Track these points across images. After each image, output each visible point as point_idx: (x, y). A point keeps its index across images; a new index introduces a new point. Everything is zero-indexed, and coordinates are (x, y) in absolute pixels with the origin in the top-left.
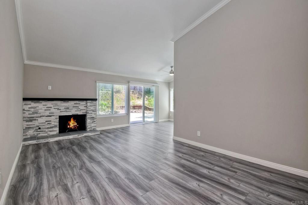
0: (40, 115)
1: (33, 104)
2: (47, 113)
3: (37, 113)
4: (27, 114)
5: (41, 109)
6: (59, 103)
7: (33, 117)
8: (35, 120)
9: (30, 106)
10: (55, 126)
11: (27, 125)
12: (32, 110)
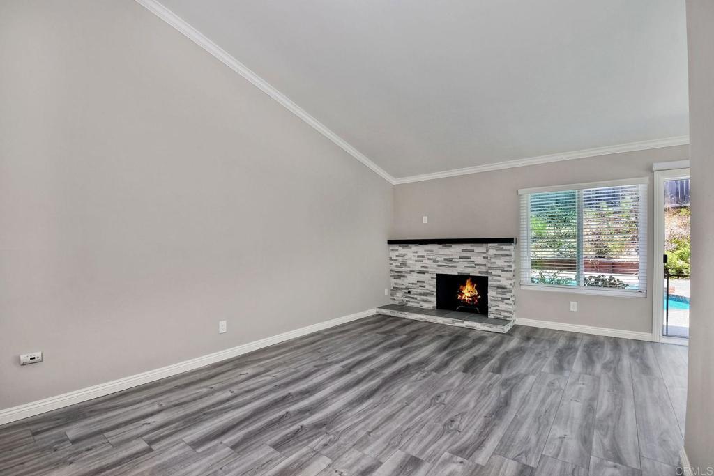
0: (408, 269)
1: (401, 250)
2: (418, 267)
3: (405, 265)
4: (393, 267)
5: (411, 259)
6: (435, 247)
7: (401, 272)
8: (404, 276)
9: (397, 253)
10: (430, 294)
11: (395, 284)
12: (400, 259)
